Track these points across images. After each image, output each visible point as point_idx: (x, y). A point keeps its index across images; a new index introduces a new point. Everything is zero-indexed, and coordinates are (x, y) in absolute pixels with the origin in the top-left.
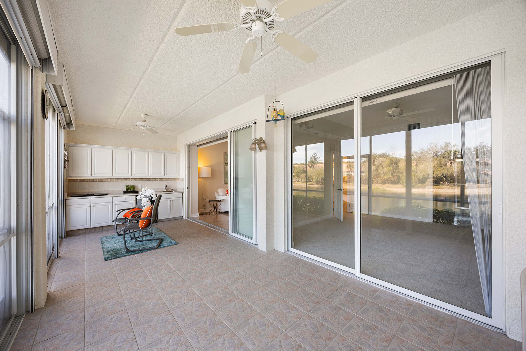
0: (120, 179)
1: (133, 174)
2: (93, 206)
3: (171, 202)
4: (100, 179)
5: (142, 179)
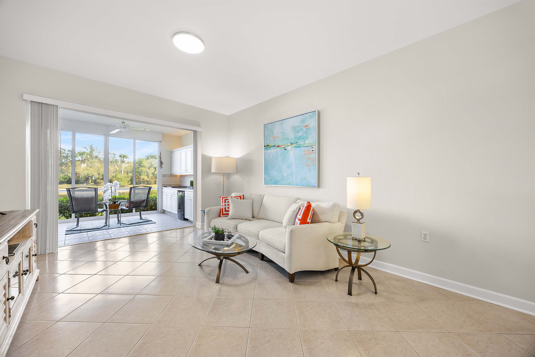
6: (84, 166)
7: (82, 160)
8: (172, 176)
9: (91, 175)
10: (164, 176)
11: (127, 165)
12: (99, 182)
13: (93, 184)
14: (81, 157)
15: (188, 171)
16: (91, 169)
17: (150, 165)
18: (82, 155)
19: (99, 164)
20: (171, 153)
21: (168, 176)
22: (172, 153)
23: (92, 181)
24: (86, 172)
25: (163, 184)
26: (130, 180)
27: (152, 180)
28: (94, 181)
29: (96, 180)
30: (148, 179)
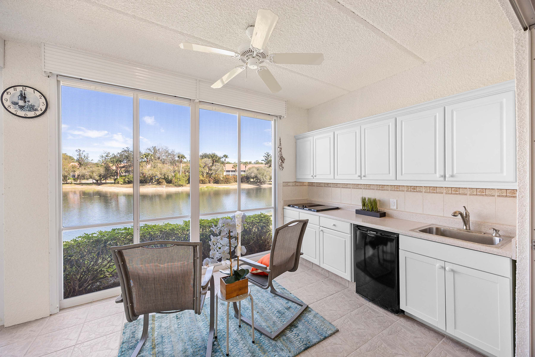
6: (149, 166)
7: (147, 161)
8: (297, 184)
9: (154, 175)
10: (286, 184)
11: (184, 165)
12: (162, 182)
13: (156, 183)
14: (146, 158)
15: (317, 177)
16: (155, 170)
17: (204, 164)
18: (147, 156)
19: (161, 164)
20: (297, 139)
21: (291, 184)
22: (298, 141)
23: (155, 180)
24: (151, 172)
25: (285, 201)
26: (187, 180)
27: (207, 179)
28: (157, 180)
29: (159, 180)
30: (203, 179)
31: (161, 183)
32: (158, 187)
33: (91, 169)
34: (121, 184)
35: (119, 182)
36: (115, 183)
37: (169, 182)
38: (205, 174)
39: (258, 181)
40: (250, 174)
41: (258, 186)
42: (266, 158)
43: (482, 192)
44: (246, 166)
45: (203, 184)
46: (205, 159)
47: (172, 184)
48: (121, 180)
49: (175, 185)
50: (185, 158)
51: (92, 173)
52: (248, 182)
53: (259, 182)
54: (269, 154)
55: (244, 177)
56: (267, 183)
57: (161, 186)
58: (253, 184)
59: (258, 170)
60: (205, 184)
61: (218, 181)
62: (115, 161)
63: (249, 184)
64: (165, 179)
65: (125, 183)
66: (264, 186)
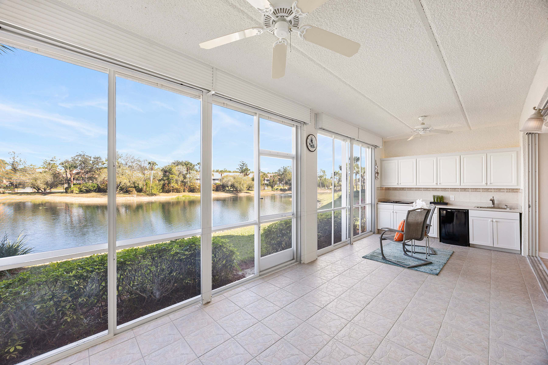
0: (428, 188)
1: (438, 184)
2: (396, 212)
3: (495, 224)
4: (409, 188)
5: (454, 189)
12: (131, 190)
17: (179, 172)
26: (161, 188)
27: (181, 188)
30: (178, 187)
31: (131, 192)
32: (127, 196)
33: (34, 176)
34: (77, 193)
35: (73, 191)
36: (66, 192)
37: (140, 191)
38: (179, 183)
39: (235, 189)
40: (227, 183)
41: (235, 194)
42: (241, 167)
43: (499, 190)
44: (221, 175)
45: (177, 192)
46: (179, 166)
47: (142, 192)
48: (75, 189)
49: (147, 194)
50: (157, 165)
51: (36, 181)
52: (224, 191)
53: (235, 191)
54: (244, 163)
55: (220, 185)
56: (244, 191)
57: (131, 195)
58: (230, 193)
59: (234, 178)
60: (179, 192)
61: (194, 189)
62: (68, 167)
63: (226, 192)
64: (135, 187)
65: (81, 191)
66: (241, 195)
